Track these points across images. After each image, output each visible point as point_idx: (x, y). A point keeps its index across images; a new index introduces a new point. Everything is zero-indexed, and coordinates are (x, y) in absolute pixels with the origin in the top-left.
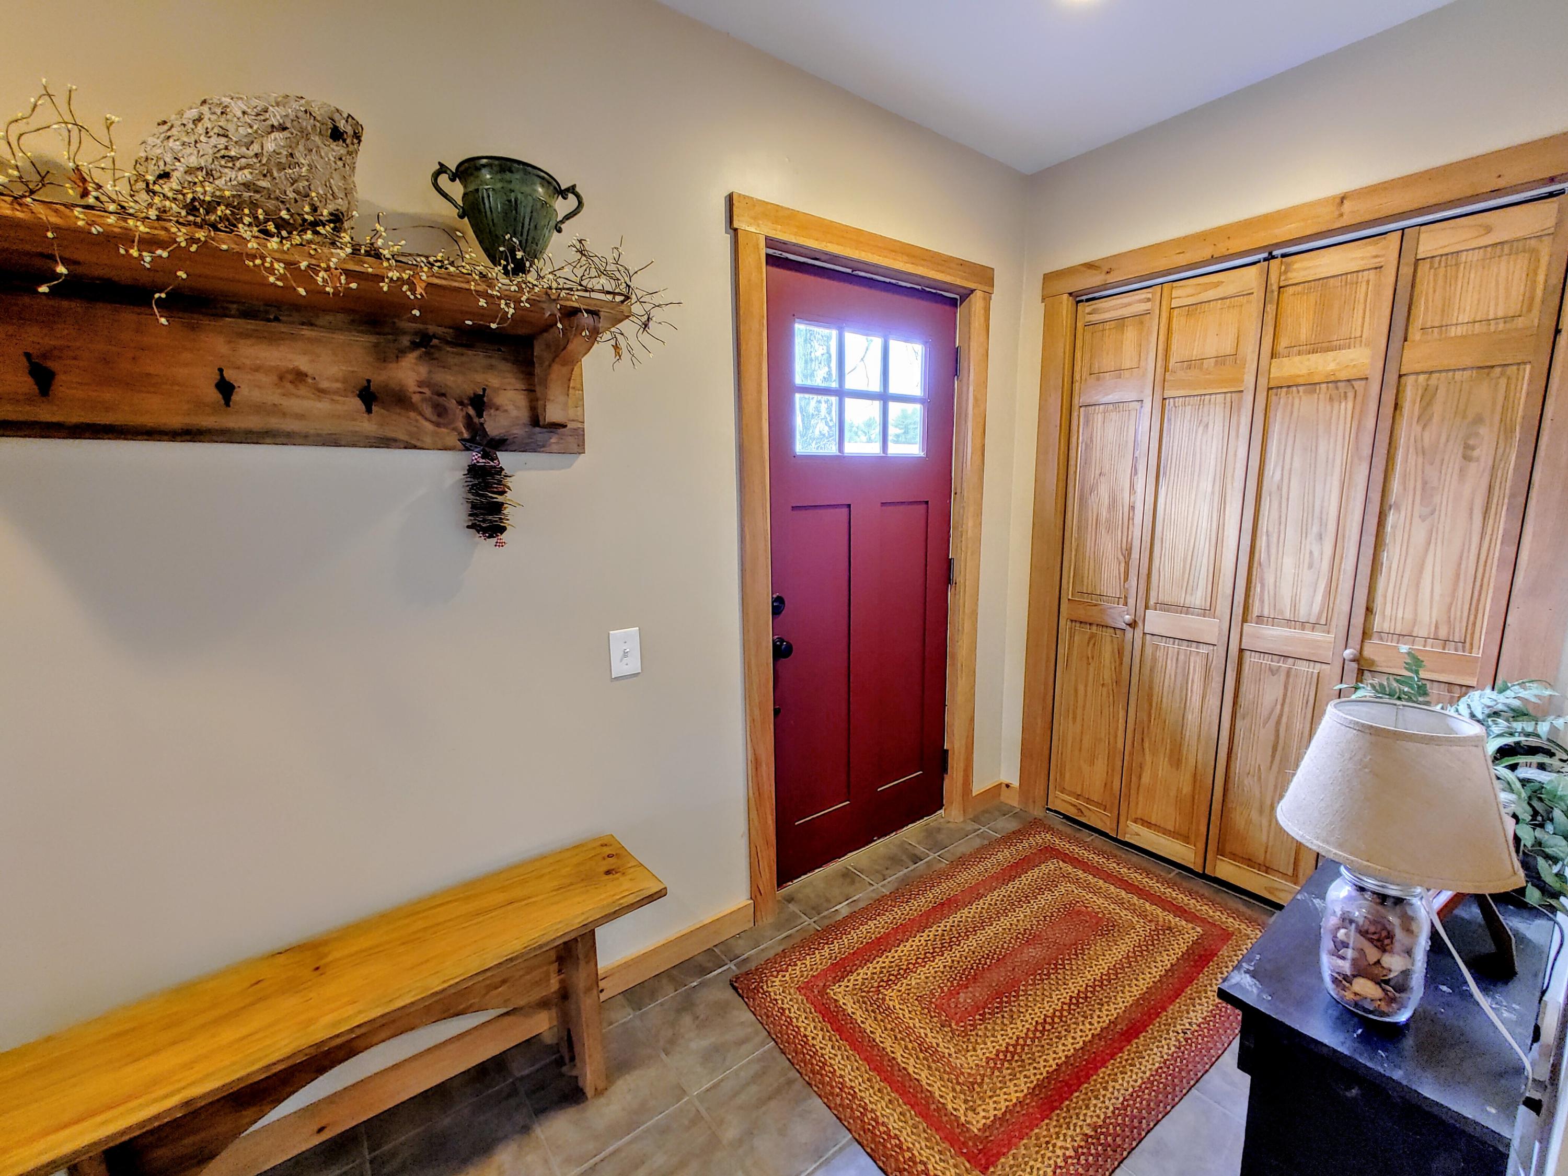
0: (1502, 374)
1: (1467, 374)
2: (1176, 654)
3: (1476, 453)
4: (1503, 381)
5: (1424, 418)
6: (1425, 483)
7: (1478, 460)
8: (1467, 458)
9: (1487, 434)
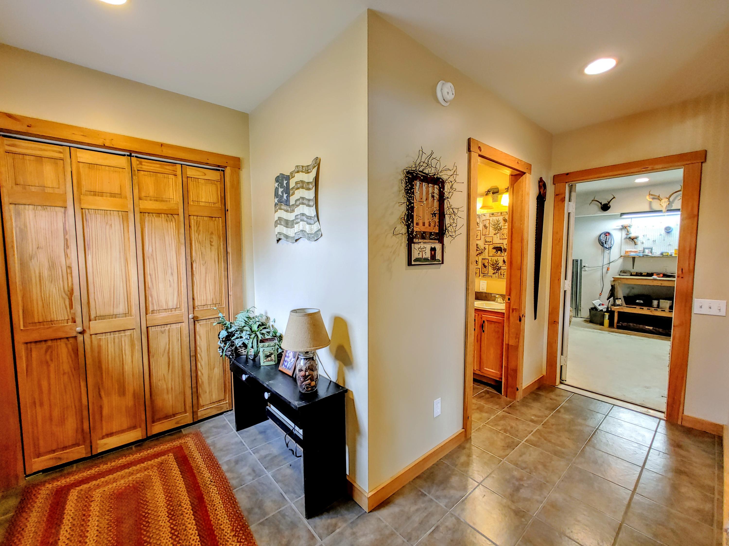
0: (215, 220)
1: (207, 218)
2: (113, 339)
3: (213, 244)
4: (216, 222)
5: (198, 231)
6: (202, 253)
7: (214, 246)
8: (211, 245)
9: (215, 238)
